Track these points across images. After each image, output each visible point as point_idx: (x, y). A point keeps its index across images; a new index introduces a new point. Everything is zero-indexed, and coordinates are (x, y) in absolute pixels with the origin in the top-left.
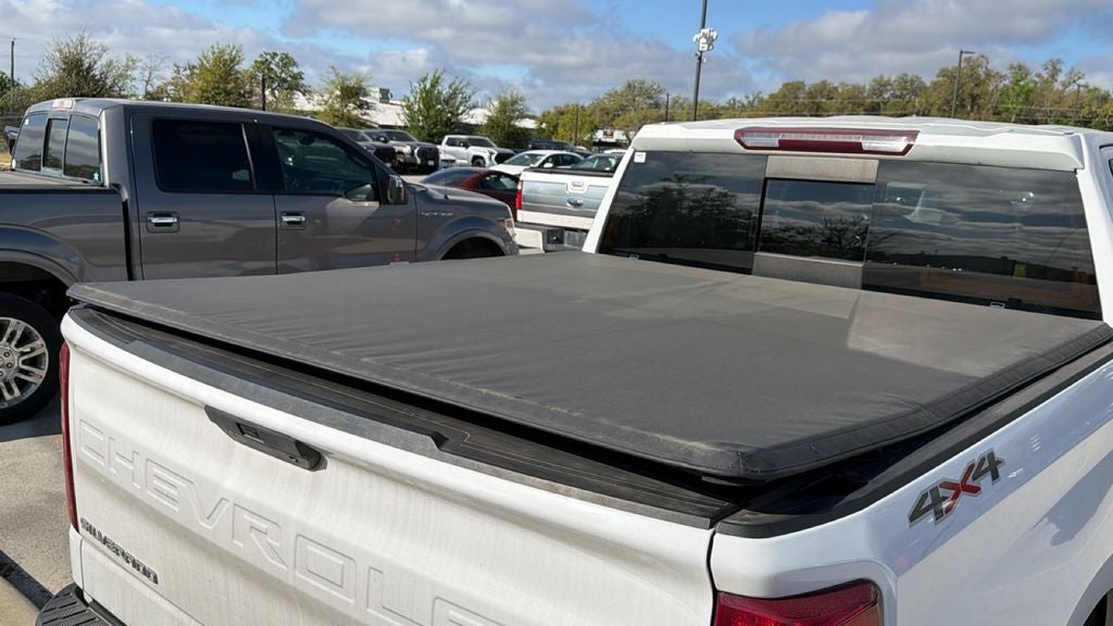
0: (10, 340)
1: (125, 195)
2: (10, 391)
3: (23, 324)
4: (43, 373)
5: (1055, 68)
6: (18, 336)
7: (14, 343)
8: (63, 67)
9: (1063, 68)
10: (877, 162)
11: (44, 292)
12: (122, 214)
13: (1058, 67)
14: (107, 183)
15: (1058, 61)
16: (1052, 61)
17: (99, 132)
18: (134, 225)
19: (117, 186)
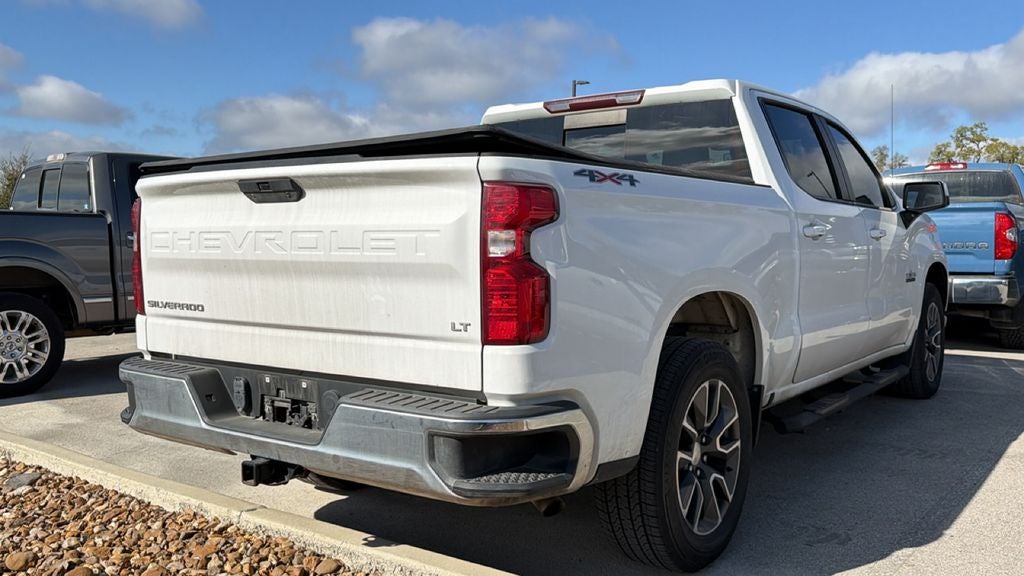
0: (21, 329)
1: (109, 219)
2: (21, 370)
3: (31, 317)
4: (46, 356)
5: (882, 154)
6: (27, 326)
7: (24, 331)
8: (7, 183)
9: (890, 154)
10: (626, 111)
11: (44, 296)
12: (108, 239)
13: (885, 153)
14: (95, 211)
15: (885, 148)
16: (879, 148)
17: (89, 173)
18: (117, 248)
19: (103, 212)
